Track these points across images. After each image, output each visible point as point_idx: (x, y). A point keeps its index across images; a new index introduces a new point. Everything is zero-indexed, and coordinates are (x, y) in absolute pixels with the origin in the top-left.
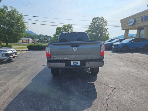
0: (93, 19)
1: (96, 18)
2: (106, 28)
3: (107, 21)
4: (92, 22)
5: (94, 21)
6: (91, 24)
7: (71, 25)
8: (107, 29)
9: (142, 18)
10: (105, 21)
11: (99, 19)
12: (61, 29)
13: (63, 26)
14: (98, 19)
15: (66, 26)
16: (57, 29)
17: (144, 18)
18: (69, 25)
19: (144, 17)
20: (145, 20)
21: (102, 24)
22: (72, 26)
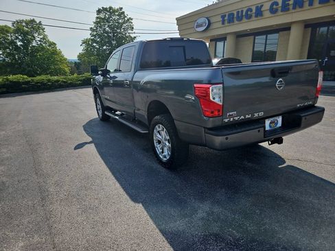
0: (99, 11)
1: (105, 9)
2: (133, 36)
3: (132, 19)
4: (97, 18)
5: (102, 16)
6: (94, 23)
7: (38, 22)
8: (135, 37)
9: (223, 17)
10: (128, 20)
11: (114, 11)
14: (110, 10)
17: (226, 18)
18: (33, 21)
19: (227, 14)
20: (229, 22)
21: (121, 25)
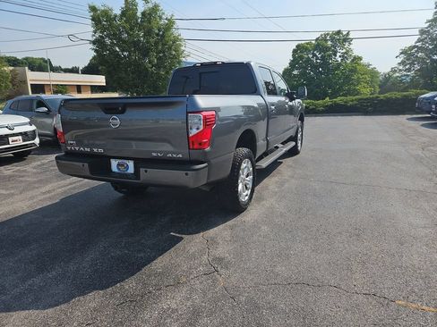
7: (345, 33)
12: (306, 49)
13: (317, 40)
15: (328, 38)
16: (294, 51)
18: (339, 32)
22: (350, 36)
